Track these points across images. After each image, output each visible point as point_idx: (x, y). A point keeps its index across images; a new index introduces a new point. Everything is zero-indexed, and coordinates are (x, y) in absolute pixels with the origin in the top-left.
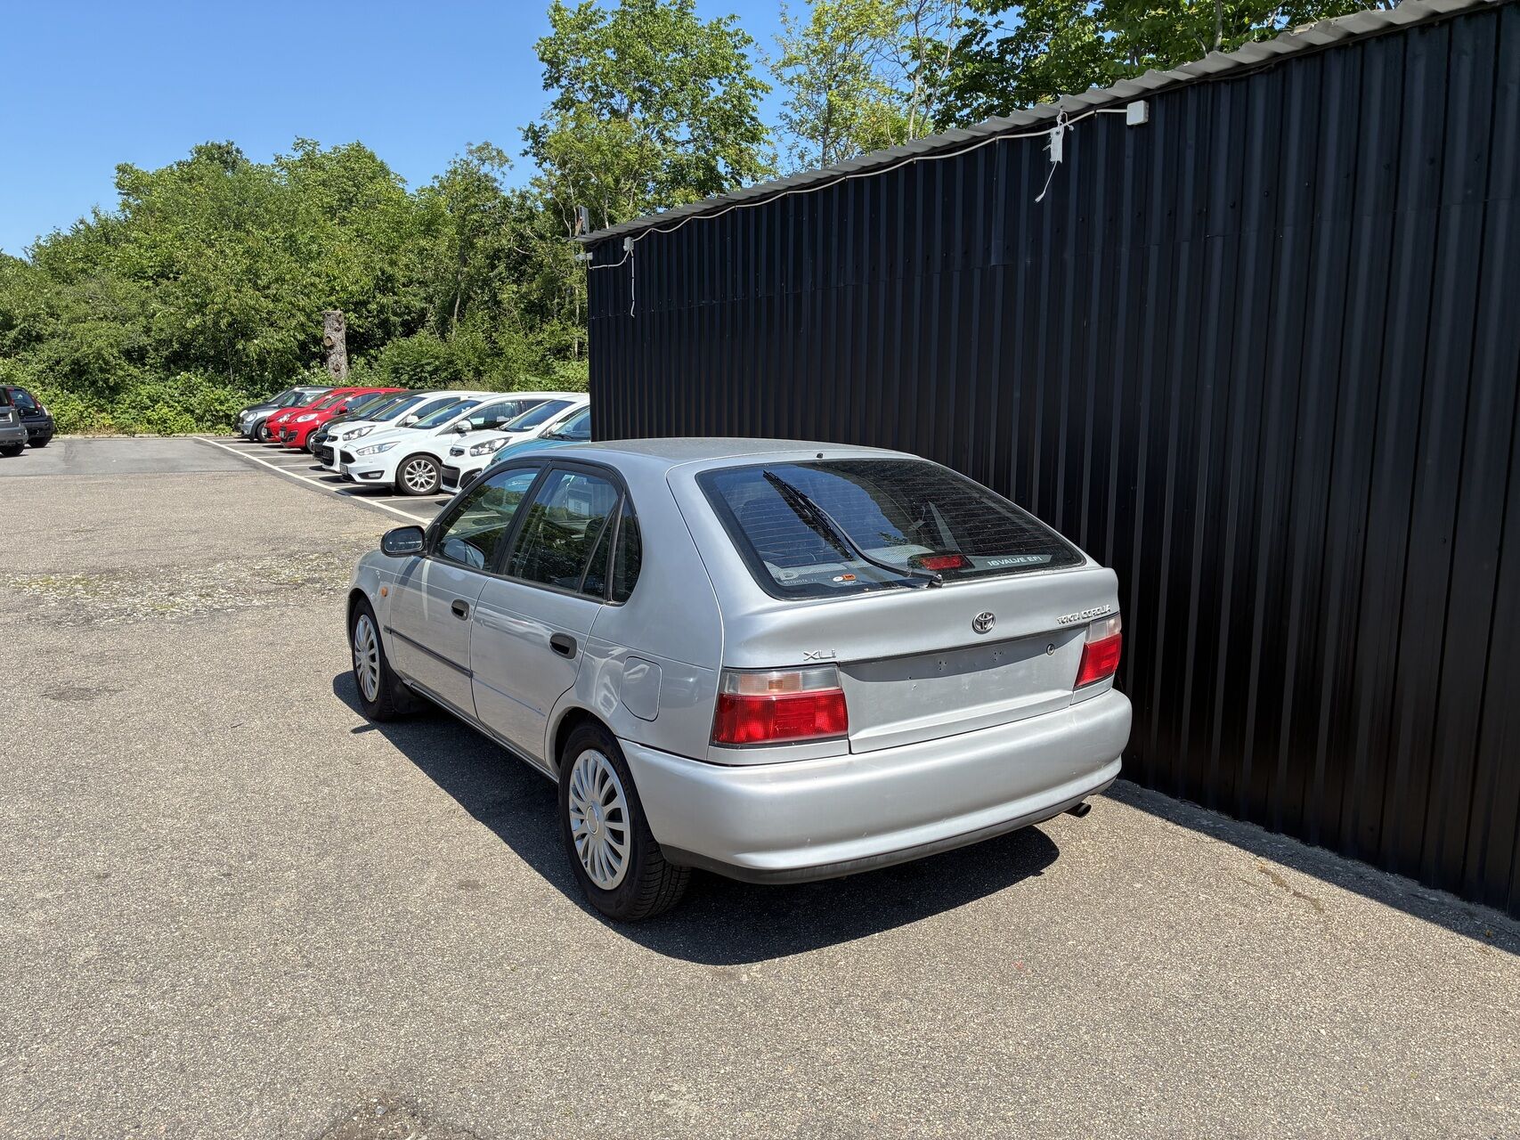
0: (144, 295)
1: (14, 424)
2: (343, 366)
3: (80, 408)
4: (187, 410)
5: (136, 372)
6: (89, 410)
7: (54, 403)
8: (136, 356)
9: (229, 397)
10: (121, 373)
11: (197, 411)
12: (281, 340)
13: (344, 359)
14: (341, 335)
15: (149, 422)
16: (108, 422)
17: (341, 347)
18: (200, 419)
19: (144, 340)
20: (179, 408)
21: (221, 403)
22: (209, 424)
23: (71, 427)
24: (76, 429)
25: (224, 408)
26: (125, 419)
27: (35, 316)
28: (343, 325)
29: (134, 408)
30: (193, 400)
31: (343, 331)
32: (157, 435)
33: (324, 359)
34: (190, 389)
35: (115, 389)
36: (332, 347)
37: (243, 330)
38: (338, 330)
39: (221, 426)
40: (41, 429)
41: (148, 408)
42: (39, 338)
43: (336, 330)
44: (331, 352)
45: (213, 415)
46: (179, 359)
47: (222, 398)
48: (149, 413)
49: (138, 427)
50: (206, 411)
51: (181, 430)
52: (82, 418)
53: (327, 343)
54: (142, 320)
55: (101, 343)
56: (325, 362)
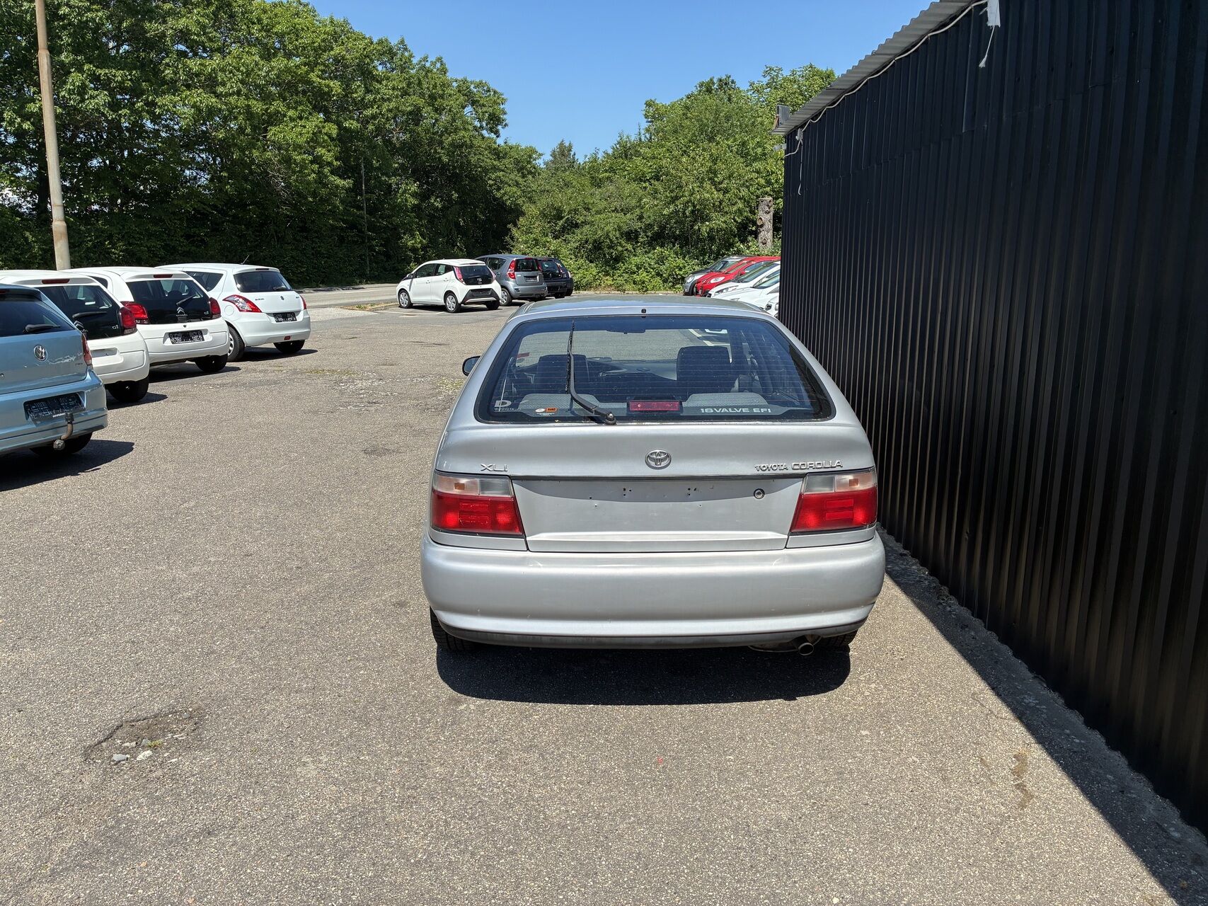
0: (641, 192)
1: (540, 283)
2: (769, 240)
3: (594, 273)
4: (658, 274)
5: (629, 247)
6: (600, 274)
7: (574, 267)
8: (631, 236)
9: (686, 265)
10: (620, 248)
11: (664, 275)
12: (725, 222)
13: (770, 234)
14: (770, 216)
15: (635, 283)
16: (610, 283)
17: (769, 226)
18: (665, 281)
19: (637, 225)
20: (653, 273)
21: (680, 269)
22: (671, 284)
23: (588, 286)
24: (591, 287)
25: (681, 273)
26: (620, 280)
27: (576, 210)
28: (772, 209)
29: (627, 273)
30: (662, 267)
31: (772, 213)
32: (638, 292)
33: (755, 234)
34: (661, 260)
35: (618, 259)
36: (762, 226)
37: (700, 215)
38: (768, 213)
39: (678, 286)
40: (561, 287)
41: (635, 273)
42: (577, 226)
43: (766, 213)
44: (761, 230)
45: (674, 278)
46: (659, 237)
47: (681, 265)
48: (635, 276)
49: (627, 287)
50: (670, 275)
51: (653, 289)
52: (595, 280)
53: (759, 223)
54: (638, 211)
55: (609, 228)
56: (756, 237)
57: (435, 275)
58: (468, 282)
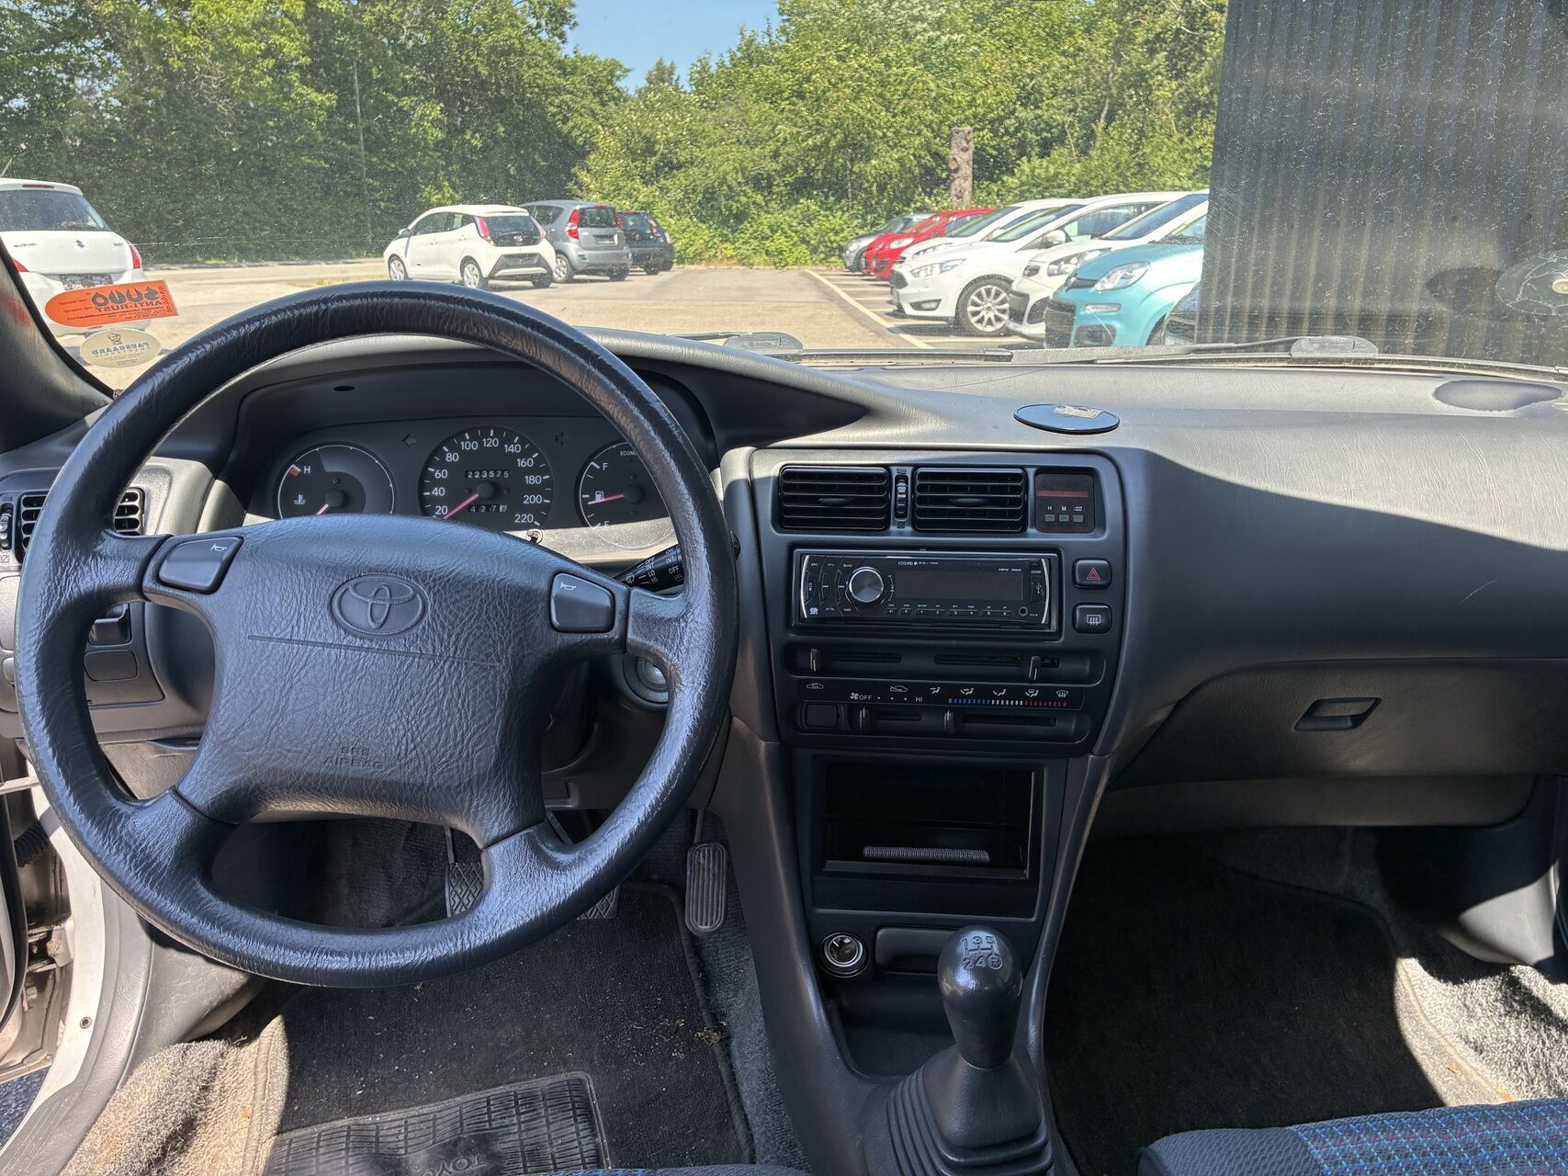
0: (776, 116)
1: (619, 247)
2: (967, 193)
3: (705, 237)
4: (803, 241)
5: (759, 199)
6: (715, 240)
7: (676, 229)
8: (762, 183)
9: (845, 226)
10: (744, 199)
11: (812, 242)
12: (901, 160)
13: (968, 184)
14: (968, 156)
15: (768, 253)
16: (730, 252)
17: (967, 170)
18: (814, 251)
19: (771, 166)
20: (796, 239)
21: (837, 234)
22: (822, 256)
23: (697, 258)
24: (701, 260)
25: (838, 238)
26: (746, 250)
27: (677, 143)
28: (971, 144)
29: (756, 238)
30: (808, 230)
31: (971, 151)
32: (773, 267)
33: (947, 183)
34: (808, 218)
35: (740, 217)
36: (956, 170)
38: (965, 150)
39: (833, 259)
40: (655, 256)
41: (767, 238)
42: (678, 166)
43: (963, 150)
44: (955, 176)
45: (827, 246)
46: (802, 187)
47: (838, 227)
48: (767, 243)
49: (757, 259)
50: (820, 242)
51: (795, 263)
52: (708, 249)
53: (952, 166)
54: (772, 146)
55: (727, 167)
56: (947, 189)
57: (445, 230)
58: (499, 241)
